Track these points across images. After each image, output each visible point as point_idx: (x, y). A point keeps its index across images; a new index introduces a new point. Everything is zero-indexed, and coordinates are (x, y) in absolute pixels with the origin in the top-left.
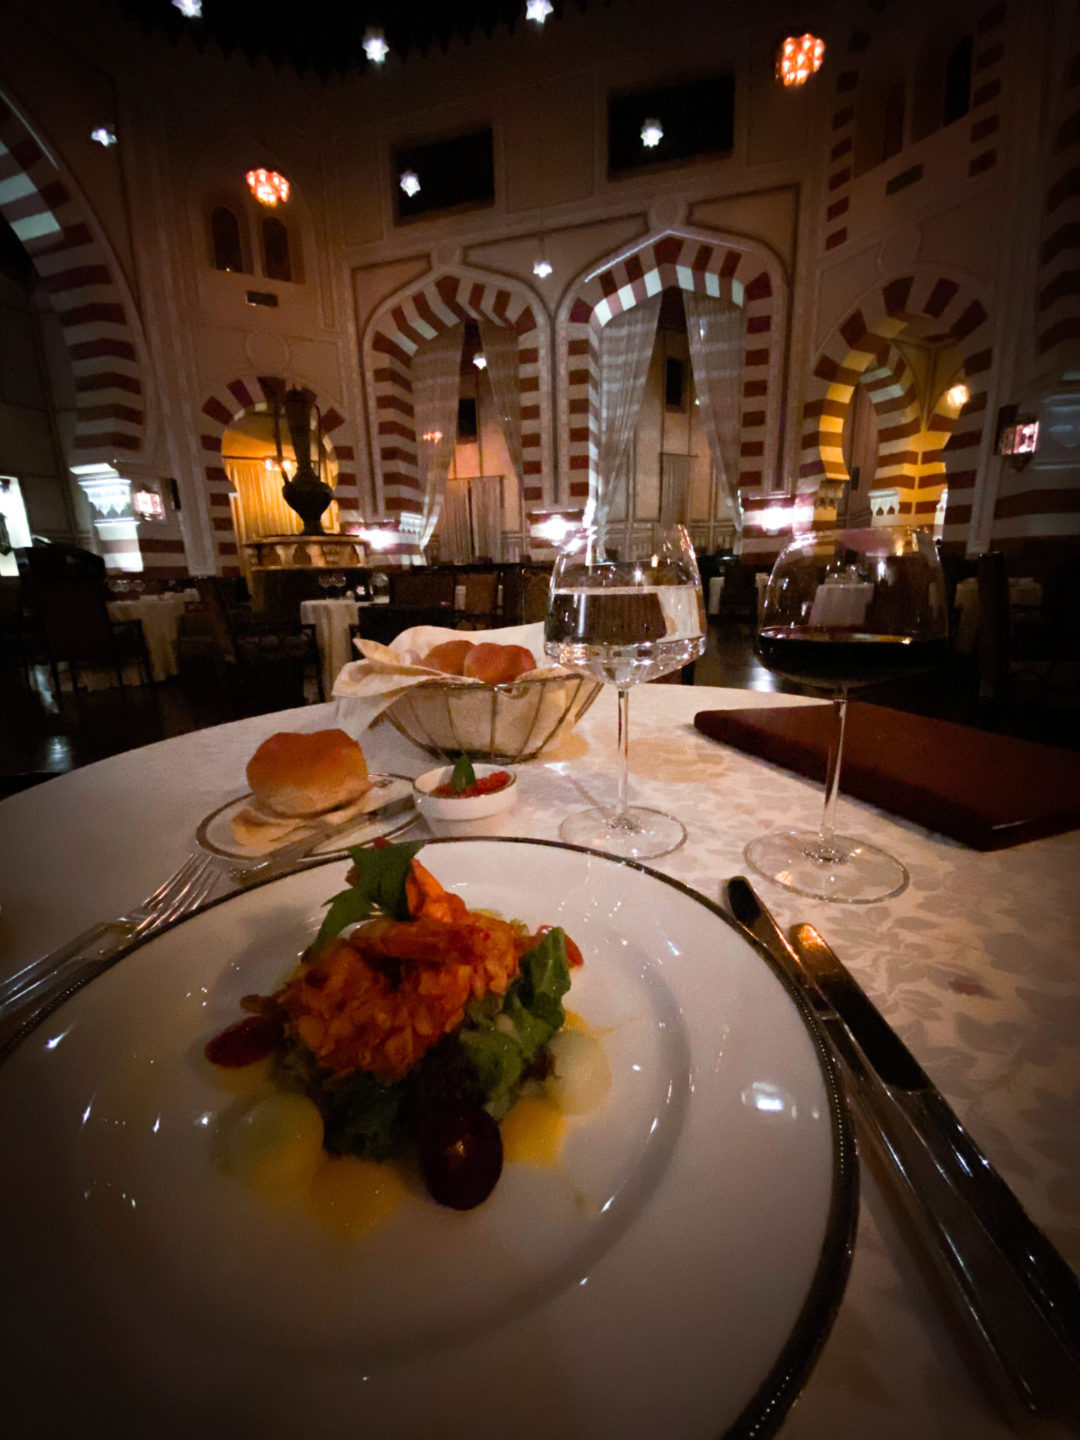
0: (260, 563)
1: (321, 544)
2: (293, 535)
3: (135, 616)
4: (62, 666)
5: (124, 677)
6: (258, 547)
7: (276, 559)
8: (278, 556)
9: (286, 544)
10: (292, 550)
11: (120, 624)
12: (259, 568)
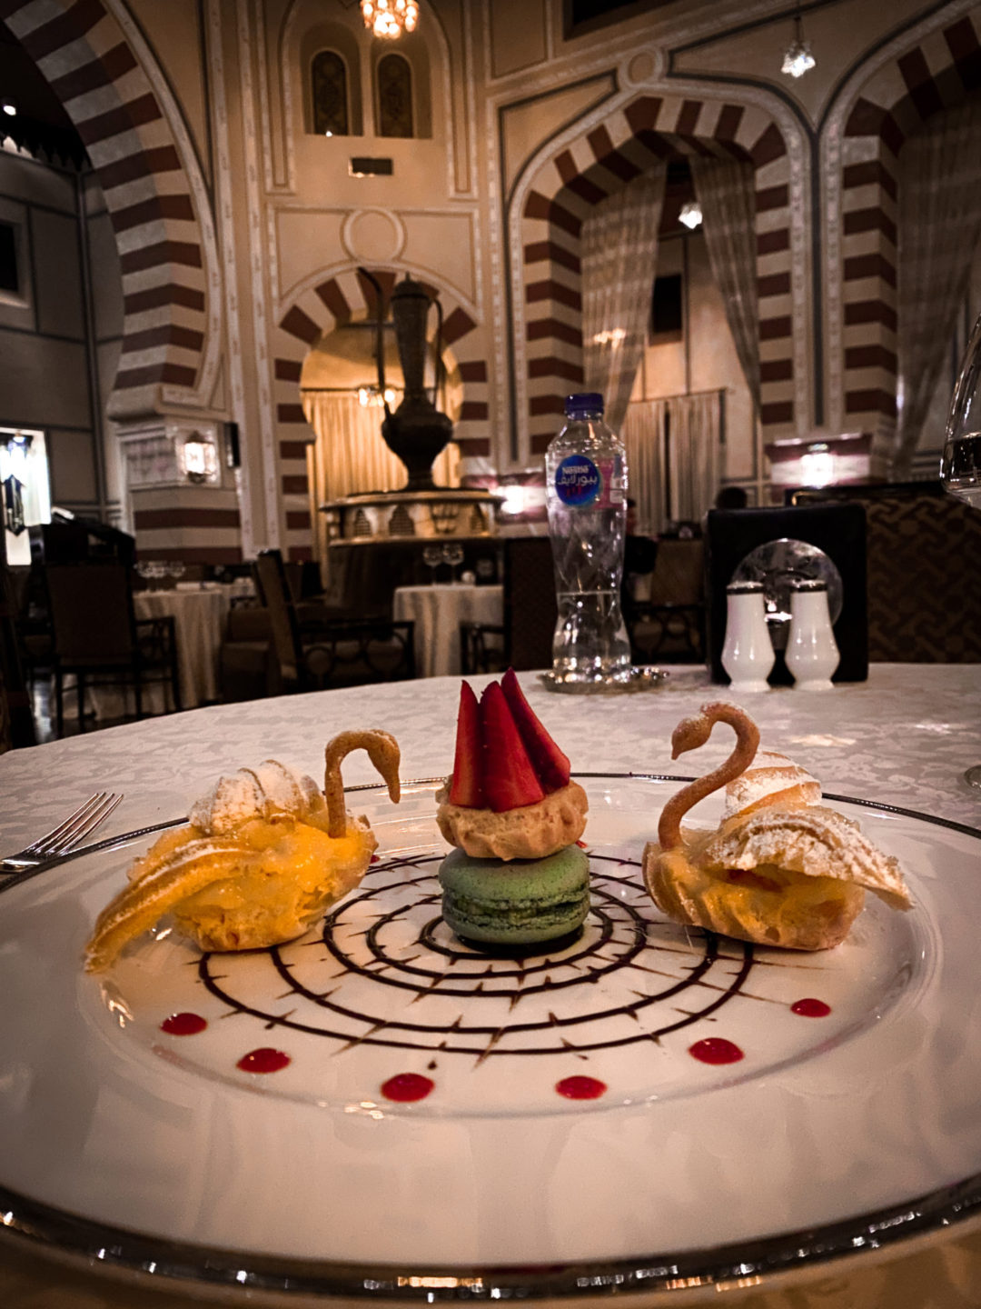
0: (342, 535)
1: (430, 502)
2: (391, 492)
3: (167, 613)
4: (69, 680)
5: (144, 699)
6: (342, 510)
7: (364, 529)
8: (368, 523)
9: (380, 506)
10: (389, 513)
11: (147, 622)
12: (339, 542)
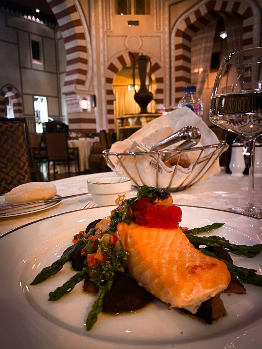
0: (122, 126)
1: (146, 117)
2: (136, 114)
3: (76, 146)
4: (51, 163)
5: (70, 168)
6: (122, 119)
7: (128, 124)
8: (129, 123)
9: (133, 118)
10: (135, 120)
11: (71, 148)
12: (121, 128)
